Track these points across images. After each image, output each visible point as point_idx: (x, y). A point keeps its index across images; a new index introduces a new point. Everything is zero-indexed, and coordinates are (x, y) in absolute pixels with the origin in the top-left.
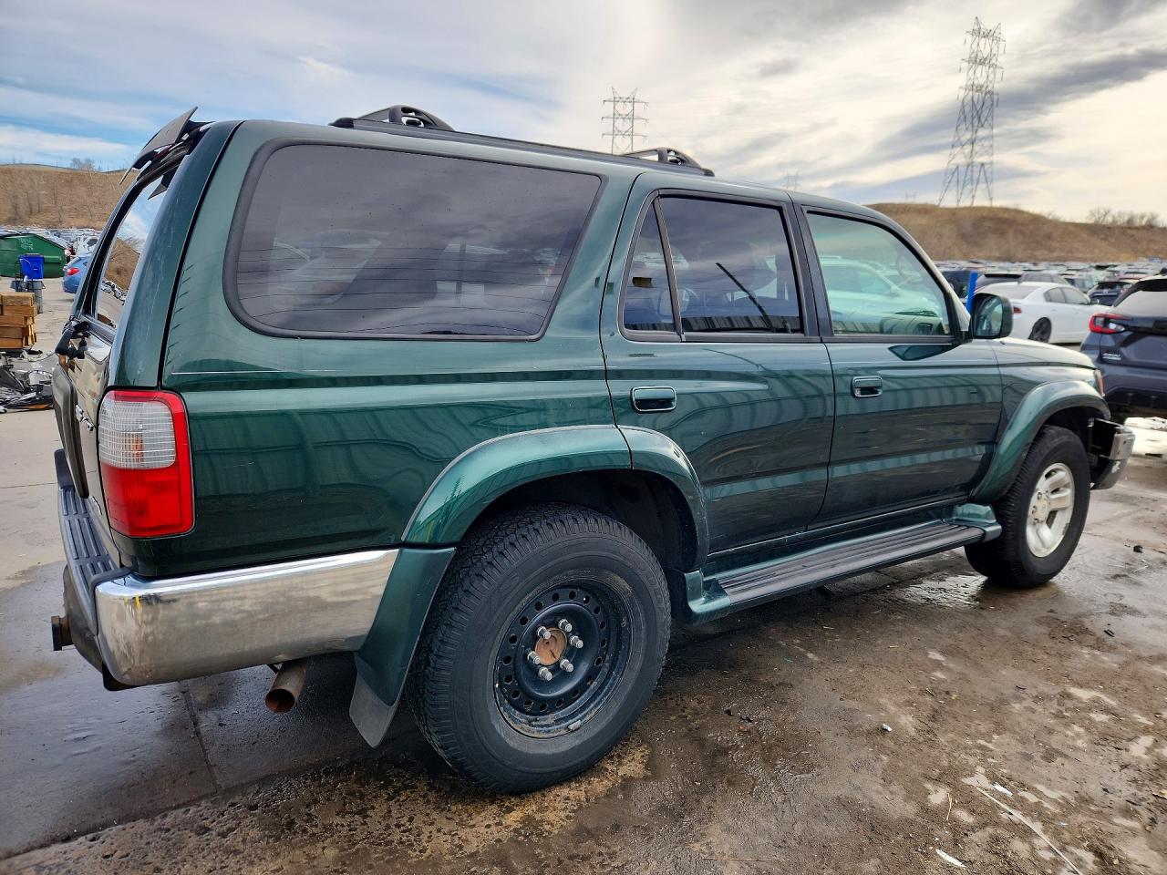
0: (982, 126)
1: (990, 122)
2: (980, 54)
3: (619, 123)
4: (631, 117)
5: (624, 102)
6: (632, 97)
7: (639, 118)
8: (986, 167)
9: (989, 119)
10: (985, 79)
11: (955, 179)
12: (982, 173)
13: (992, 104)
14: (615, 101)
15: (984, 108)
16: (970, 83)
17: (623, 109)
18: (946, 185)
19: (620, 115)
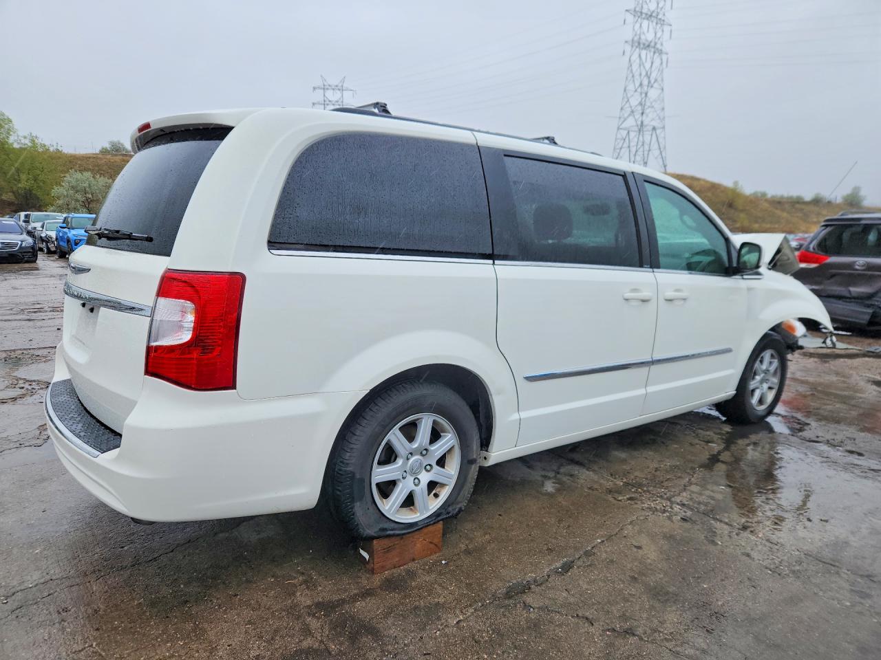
0: (652, 87)
1: (660, 82)
2: (645, 6)
4: (342, 104)
5: (333, 89)
6: (340, 85)
8: (658, 131)
9: (659, 79)
10: (654, 35)
11: (626, 145)
12: (654, 135)
13: (662, 63)
14: (325, 89)
15: (653, 69)
16: (636, 39)
17: (332, 95)
18: (618, 151)
19: (330, 101)
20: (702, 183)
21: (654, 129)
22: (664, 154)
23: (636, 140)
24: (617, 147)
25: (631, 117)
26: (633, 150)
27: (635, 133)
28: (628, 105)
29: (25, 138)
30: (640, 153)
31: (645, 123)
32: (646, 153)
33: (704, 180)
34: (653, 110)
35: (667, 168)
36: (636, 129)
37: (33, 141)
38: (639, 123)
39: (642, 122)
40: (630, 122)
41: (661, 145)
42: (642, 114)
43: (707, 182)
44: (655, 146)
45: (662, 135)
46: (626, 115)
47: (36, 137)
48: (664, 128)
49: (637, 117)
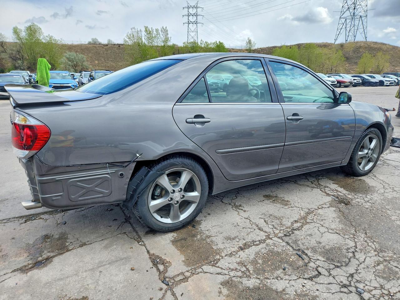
3: (191, 18)
4: (196, 15)
5: (193, 8)
6: (196, 5)
7: (199, 15)
8: (363, 18)
11: (344, 27)
14: (188, 8)
17: (192, 11)
18: (339, 30)
19: (191, 14)
20: (387, 46)
21: (361, 16)
22: (365, 32)
23: (350, 23)
24: (339, 28)
25: (348, 12)
26: (348, 29)
27: (350, 20)
28: (346, 4)
29: (47, 36)
30: (352, 31)
31: (355, 14)
32: (356, 30)
33: (389, 45)
34: (361, 6)
35: (367, 39)
36: (350, 17)
37: (50, 38)
38: (352, 14)
39: (354, 14)
40: (347, 14)
41: (364, 26)
42: (354, 9)
43: (390, 45)
44: (361, 26)
45: (366, 20)
46: (345, 10)
47: (52, 36)
48: (367, 16)
49: (351, 11)
